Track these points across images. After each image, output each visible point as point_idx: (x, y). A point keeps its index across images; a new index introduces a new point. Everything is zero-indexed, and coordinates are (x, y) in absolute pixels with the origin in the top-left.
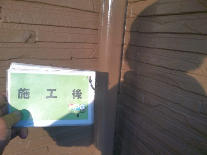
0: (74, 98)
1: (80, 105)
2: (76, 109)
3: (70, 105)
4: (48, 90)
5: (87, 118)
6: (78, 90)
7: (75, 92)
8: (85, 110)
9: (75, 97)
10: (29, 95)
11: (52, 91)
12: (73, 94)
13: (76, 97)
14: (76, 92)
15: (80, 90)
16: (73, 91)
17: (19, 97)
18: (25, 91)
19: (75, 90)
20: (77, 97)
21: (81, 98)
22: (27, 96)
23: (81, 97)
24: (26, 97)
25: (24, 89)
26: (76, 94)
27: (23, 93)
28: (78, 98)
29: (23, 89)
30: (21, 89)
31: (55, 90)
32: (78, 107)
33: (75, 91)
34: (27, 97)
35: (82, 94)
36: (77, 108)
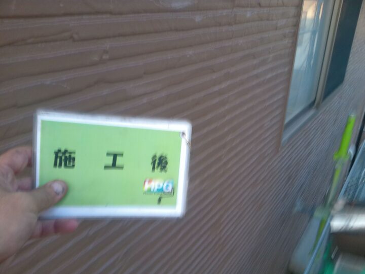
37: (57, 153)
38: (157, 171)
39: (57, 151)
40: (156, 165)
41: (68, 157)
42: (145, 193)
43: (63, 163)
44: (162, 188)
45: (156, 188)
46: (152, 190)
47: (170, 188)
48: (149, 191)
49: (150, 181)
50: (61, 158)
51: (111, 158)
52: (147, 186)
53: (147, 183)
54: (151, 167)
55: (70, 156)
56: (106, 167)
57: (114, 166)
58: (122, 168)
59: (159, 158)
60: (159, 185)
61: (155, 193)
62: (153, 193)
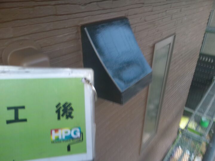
38: (63, 119)
40: (61, 113)
42: (53, 142)
44: (71, 135)
46: (60, 137)
47: (78, 134)
48: (58, 140)
49: (56, 131)
51: (13, 111)
52: (54, 136)
53: (53, 132)
54: (56, 115)
56: (9, 122)
57: (17, 120)
58: (25, 120)
59: (64, 106)
60: (67, 132)
61: (63, 140)
62: (62, 141)
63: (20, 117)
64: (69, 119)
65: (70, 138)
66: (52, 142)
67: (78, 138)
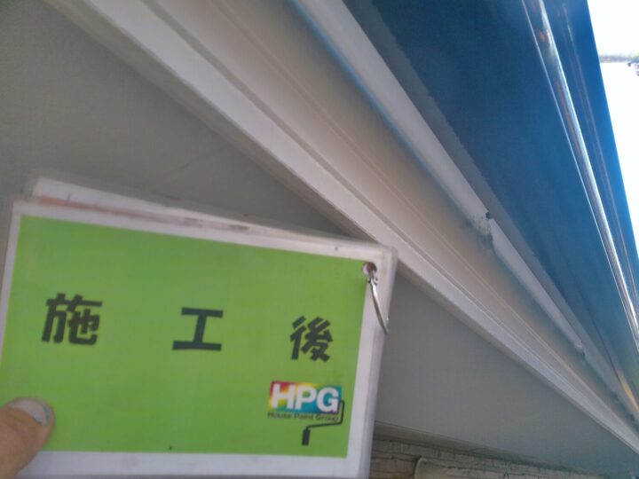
0: (295, 356)
1: (318, 391)
2: (298, 407)
3: (277, 387)
4: (187, 311)
5: (342, 452)
6: (318, 320)
7: (303, 329)
8: (337, 413)
9: (301, 354)
10: (95, 327)
11: (203, 315)
12: (295, 337)
13: (305, 349)
14: (308, 331)
15: (327, 324)
16: (295, 324)
17: (46, 337)
18: (80, 309)
19: (302, 319)
20: (309, 354)
21: (326, 358)
22: (84, 331)
23: (327, 352)
24: (79, 335)
25: (78, 300)
26: (307, 337)
27: (70, 316)
28: (314, 358)
29: (70, 297)
30: (61, 298)
31: (218, 314)
32: (310, 400)
33: (305, 324)
34: (88, 336)
35: (330, 339)
36: (304, 405)
37: (52, 304)
38: (305, 357)
39: (54, 296)
40: (303, 342)
41: (82, 315)
42: (271, 414)
43: (67, 331)
44: (315, 401)
45: (301, 400)
46: (290, 406)
47: (334, 406)
48: (283, 412)
49: (284, 386)
50: (62, 315)
51: (193, 319)
52: (278, 397)
54: (290, 345)
55: (87, 312)
56: (178, 345)
57: (198, 343)
58: (217, 347)
59: (311, 325)
60: (307, 395)
61: (297, 413)
62: (293, 414)
63: (208, 337)
64: (319, 361)
65: (311, 409)
66: (269, 414)
67: (331, 412)
